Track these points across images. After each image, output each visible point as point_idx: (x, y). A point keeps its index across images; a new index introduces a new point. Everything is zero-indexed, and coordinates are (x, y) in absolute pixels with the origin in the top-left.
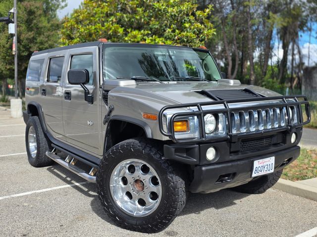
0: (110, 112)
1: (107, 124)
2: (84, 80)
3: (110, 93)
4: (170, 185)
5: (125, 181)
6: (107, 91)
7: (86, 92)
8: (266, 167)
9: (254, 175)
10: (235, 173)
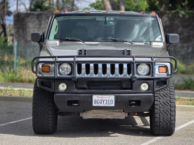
8: (105, 102)
9: (94, 105)
10: (79, 101)
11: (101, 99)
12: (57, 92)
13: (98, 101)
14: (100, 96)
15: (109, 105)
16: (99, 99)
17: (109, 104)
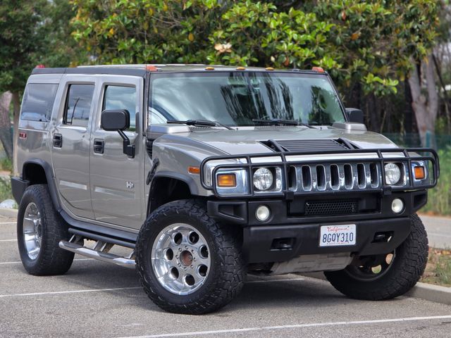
0: (155, 167)
1: (150, 183)
2: (123, 125)
3: (155, 143)
4: (219, 252)
5: (170, 254)
6: (152, 140)
7: (126, 142)
8: (341, 236)
9: (322, 244)
10: (295, 238)
11: (334, 232)
12: (253, 223)
13: (330, 237)
14: (332, 227)
15: (347, 244)
16: (332, 233)
17: (347, 241)
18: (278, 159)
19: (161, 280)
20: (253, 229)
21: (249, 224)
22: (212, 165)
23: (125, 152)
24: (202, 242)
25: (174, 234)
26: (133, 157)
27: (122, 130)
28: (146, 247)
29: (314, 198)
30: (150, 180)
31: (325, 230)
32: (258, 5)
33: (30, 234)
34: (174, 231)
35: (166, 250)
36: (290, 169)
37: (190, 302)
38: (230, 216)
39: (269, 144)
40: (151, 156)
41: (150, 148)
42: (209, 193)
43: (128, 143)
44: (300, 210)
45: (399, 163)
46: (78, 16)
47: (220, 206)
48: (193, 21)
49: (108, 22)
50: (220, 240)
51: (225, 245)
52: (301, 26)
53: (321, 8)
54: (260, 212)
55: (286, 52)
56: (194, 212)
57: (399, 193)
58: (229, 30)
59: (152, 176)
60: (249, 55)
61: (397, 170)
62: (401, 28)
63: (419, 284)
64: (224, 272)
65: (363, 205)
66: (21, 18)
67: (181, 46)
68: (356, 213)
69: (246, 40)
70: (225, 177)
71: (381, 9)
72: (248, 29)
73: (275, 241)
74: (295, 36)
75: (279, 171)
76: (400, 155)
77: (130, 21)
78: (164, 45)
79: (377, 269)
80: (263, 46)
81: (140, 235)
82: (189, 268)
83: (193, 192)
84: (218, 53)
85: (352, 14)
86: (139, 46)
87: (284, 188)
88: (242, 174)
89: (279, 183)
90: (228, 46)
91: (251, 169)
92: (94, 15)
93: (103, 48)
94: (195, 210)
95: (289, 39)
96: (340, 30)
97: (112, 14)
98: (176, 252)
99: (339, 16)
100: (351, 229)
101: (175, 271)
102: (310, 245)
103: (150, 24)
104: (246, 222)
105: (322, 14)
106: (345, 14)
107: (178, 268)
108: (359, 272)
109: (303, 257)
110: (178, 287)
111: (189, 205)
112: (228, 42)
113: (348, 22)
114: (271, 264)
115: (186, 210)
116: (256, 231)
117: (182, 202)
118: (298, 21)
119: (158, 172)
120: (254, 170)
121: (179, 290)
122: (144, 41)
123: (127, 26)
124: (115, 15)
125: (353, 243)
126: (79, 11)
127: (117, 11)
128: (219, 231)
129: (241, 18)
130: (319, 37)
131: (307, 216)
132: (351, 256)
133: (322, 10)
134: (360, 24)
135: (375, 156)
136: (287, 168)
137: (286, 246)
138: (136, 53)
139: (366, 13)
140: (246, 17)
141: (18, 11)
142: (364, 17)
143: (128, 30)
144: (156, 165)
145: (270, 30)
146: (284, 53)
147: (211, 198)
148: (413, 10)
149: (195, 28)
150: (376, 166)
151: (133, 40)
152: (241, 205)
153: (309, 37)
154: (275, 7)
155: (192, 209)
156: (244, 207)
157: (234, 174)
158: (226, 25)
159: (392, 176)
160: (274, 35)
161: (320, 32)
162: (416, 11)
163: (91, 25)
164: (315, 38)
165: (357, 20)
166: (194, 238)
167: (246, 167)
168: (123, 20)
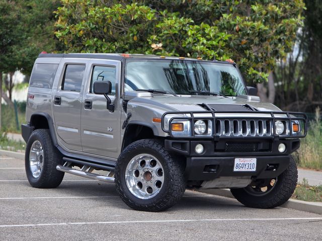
0: (129, 118)
1: (125, 129)
2: (107, 91)
3: (129, 103)
4: (170, 173)
5: (137, 173)
6: (127, 101)
7: (109, 102)
8: (247, 165)
9: (235, 170)
10: (219, 165)
12: (193, 155)
13: (240, 165)
14: (242, 159)
15: (250, 170)
16: (242, 163)
17: (251, 168)
18: (210, 115)
19: (131, 190)
20: (193, 158)
21: (191, 155)
22: (169, 117)
23: (107, 108)
24: (159, 166)
25: (140, 161)
26: (113, 112)
27: (106, 94)
28: (122, 168)
29: (232, 141)
30: (125, 126)
31: (237, 161)
32: (182, 19)
33: (34, 161)
34: (140, 159)
35: (134, 171)
36: (217, 122)
37: (150, 204)
38: (178, 149)
39: (203, 106)
40: (126, 111)
41: (125, 106)
42: (166, 135)
43: (110, 102)
44: (222, 148)
45: (283, 121)
46: (59, 21)
47: (173, 143)
48: (138, 28)
49: (79, 26)
50: (171, 165)
51: (174, 168)
52: (208, 34)
53: (223, 23)
54: (198, 148)
55: (199, 51)
56: (154, 147)
57: (283, 140)
58: (161, 35)
59: (126, 124)
60: (174, 51)
61: (282, 125)
62: (272, 38)
63: (290, 200)
64: (172, 185)
65: (261, 146)
66: (8, 21)
67: (127, 44)
68: (257, 151)
69: (172, 42)
70: (177, 125)
71: (262, 26)
72: (175, 34)
73: (207, 166)
74: (205, 41)
75: (210, 123)
76: (285, 116)
77: (95, 26)
78: (116, 43)
79: (264, 189)
80: (183, 46)
81: (119, 160)
82: (149, 182)
83: (156, 134)
84: (153, 50)
85: (243, 28)
86: (99, 43)
87: (213, 133)
88: (187, 124)
89: (210, 130)
90: (160, 45)
91: (193, 121)
92: (70, 21)
93: (73, 43)
94: (155, 145)
95: (201, 43)
96: (233, 38)
97: (82, 20)
98: (141, 172)
99: (235, 29)
100: (254, 161)
101: (140, 185)
102: (227, 170)
103: (108, 28)
104: (189, 154)
105: (223, 27)
106: (238, 27)
107: (142, 182)
108: (253, 190)
109: (222, 178)
110: (142, 195)
111: (151, 142)
112: (160, 42)
113: (240, 33)
114: (202, 182)
115: (149, 145)
116: (195, 160)
117: (147, 140)
118: (207, 31)
119: (131, 121)
120: (195, 121)
121: (142, 196)
122: (102, 40)
123: (92, 29)
124: (84, 21)
125: (254, 170)
126: (59, 18)
127: (86, 19)
128: (171, 159)
129: (170, 27)
130: (221, 43)
131: (227, 151)
132: (251, 179)
133: (224, 24)
134: (248, 34)
135: (269, 116)
136: (216, 121)
137: (213, 170)
138: (97, 47)
139: (253, 28)
140: (173, 27)
141: (6, 16)
142: (251, 30)
143: (92, 32)
144: (130, 116)
145: (188, 36)
146: (197, 52)
147: (167, 138)
148: (282, 28)
149: (138, 32)
150: (270, 122)
151: (95, 39)
152: (186, 143)
153: (214, 43)
154: (192, 21)
155: (153, 145)
156: (188, 144)
157: (182, 124)
158: (158, 32)
159: (279, 129)
160: (190, 40)
161: (221, 40)
162: (284, 28)
163: (68, 28)
164: (218, 43)
165: (246, 32)
166: (153, 163)
167: (190, 119)
168: (90, 25)
